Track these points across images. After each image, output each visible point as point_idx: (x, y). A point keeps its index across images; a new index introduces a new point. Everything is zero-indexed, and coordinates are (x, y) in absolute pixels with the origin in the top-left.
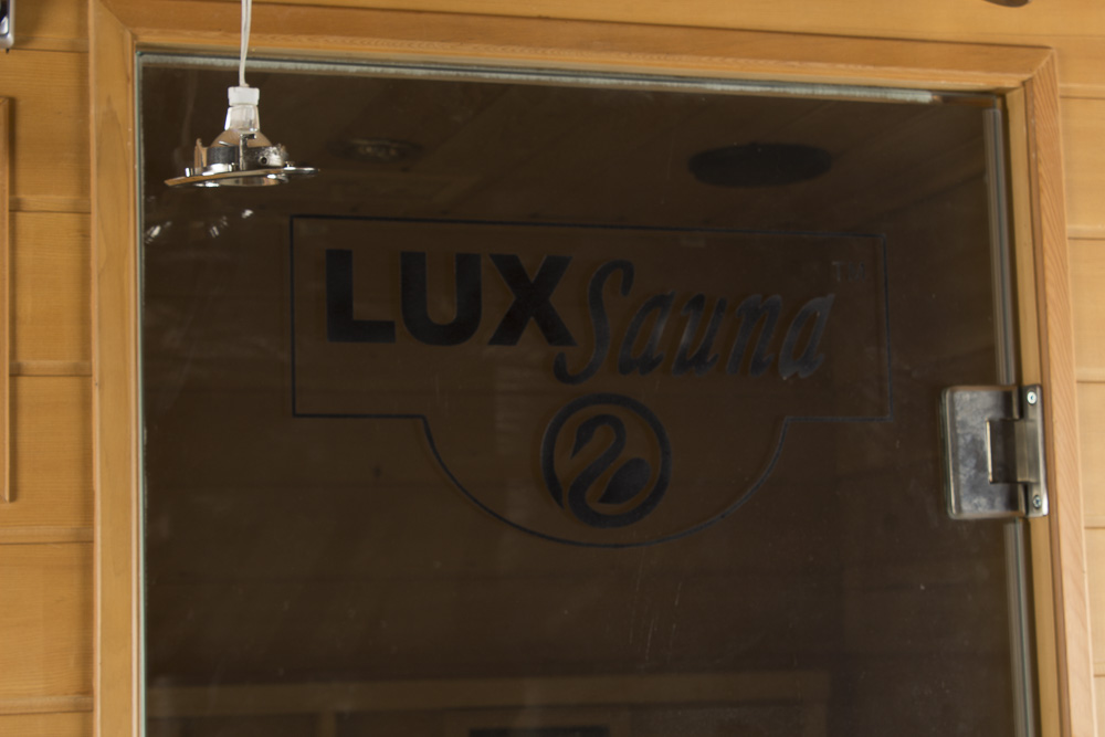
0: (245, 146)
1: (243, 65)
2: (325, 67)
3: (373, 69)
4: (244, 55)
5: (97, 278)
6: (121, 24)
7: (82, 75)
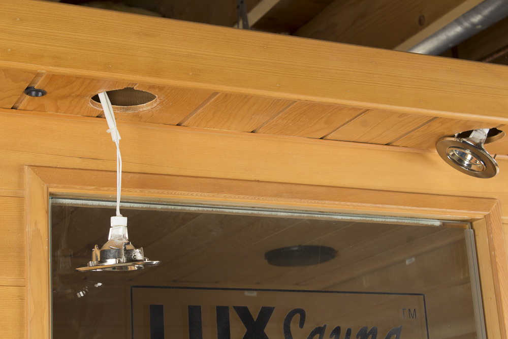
0: (125, 249)
1: (118, 205)
2: (145, 206)
3: (170, 207)
4: (118, 200)
5: (29, 323)
6: (43, 182)
7: (21, 209)
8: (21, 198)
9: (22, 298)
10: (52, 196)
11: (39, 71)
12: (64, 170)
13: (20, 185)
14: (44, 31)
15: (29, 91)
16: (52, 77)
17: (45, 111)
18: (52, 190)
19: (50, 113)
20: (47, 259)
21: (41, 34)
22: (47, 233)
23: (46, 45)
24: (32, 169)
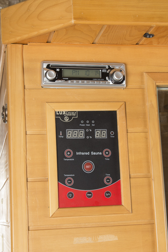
5: (151, 150)
6: (153, 80)
7: (143, 94)
8: (143, 89)
9: (147, 138)
10: (158, 87)
11: (152, 25)
12: (163, 73)
13: (142, 82)
14: (154, 4)
15: (145, 35)
16: (158, 28)
17: (152, 44)
18: (157, 84)
19: (155, 45)
20: (157, 118)
21: (152, 6)
22: (157, 106)
23: (155, 11)
24: (147, 74)
